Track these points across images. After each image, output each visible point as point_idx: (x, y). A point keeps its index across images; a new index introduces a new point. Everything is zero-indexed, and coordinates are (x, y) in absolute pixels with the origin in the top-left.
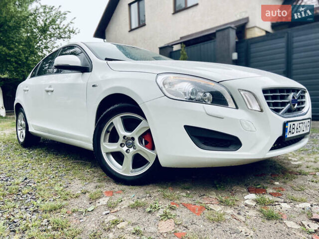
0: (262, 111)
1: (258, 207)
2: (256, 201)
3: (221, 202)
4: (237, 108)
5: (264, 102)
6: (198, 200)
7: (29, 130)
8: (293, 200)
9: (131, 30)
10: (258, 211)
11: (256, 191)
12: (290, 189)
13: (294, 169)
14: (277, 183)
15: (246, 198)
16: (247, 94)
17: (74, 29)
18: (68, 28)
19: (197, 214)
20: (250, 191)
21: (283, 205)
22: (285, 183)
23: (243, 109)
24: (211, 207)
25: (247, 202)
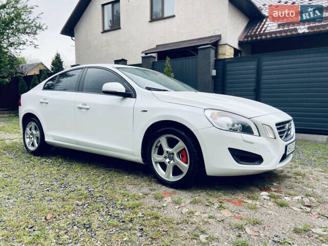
0: (275, 138)
1: (272, 200)
2: (269, 196)
3: (249, 198)
4: (260, 136)
5: (276, 132)
6: (233, 196)
7: (46, 140)
8: (290, 195)
9: (104, 32)
10: (273, 202)
11: (266, 190)
12: (284, 188)
13: (280, 174)
14: (275, 184)
15: (261, 194)
16: (267, 127)
17: (41, 25)
18: (34, 23)
19: (239, 205)
20: (262, 190)
21: (286, 198)
22: (280, 184)
23: (264, 137)
24: (245, 201)
25: (263, 197)
